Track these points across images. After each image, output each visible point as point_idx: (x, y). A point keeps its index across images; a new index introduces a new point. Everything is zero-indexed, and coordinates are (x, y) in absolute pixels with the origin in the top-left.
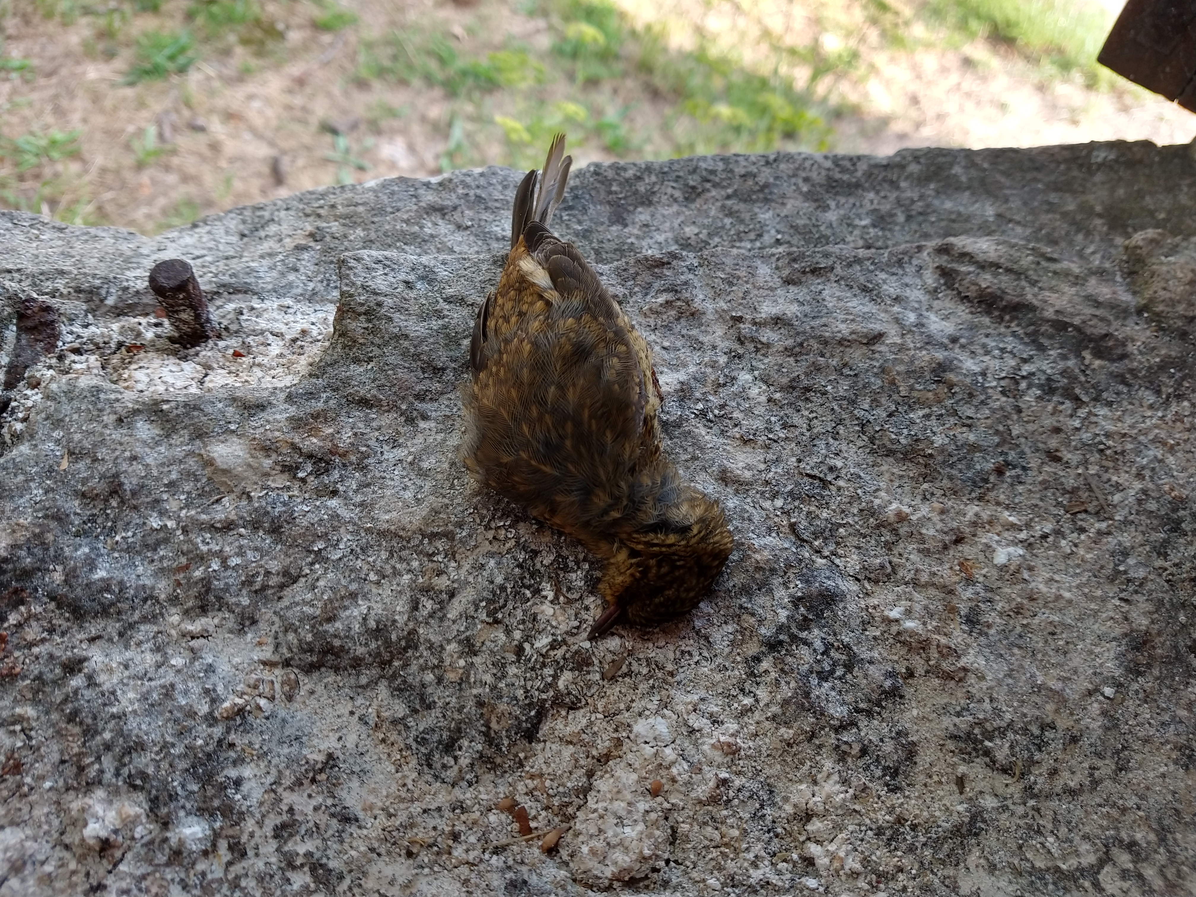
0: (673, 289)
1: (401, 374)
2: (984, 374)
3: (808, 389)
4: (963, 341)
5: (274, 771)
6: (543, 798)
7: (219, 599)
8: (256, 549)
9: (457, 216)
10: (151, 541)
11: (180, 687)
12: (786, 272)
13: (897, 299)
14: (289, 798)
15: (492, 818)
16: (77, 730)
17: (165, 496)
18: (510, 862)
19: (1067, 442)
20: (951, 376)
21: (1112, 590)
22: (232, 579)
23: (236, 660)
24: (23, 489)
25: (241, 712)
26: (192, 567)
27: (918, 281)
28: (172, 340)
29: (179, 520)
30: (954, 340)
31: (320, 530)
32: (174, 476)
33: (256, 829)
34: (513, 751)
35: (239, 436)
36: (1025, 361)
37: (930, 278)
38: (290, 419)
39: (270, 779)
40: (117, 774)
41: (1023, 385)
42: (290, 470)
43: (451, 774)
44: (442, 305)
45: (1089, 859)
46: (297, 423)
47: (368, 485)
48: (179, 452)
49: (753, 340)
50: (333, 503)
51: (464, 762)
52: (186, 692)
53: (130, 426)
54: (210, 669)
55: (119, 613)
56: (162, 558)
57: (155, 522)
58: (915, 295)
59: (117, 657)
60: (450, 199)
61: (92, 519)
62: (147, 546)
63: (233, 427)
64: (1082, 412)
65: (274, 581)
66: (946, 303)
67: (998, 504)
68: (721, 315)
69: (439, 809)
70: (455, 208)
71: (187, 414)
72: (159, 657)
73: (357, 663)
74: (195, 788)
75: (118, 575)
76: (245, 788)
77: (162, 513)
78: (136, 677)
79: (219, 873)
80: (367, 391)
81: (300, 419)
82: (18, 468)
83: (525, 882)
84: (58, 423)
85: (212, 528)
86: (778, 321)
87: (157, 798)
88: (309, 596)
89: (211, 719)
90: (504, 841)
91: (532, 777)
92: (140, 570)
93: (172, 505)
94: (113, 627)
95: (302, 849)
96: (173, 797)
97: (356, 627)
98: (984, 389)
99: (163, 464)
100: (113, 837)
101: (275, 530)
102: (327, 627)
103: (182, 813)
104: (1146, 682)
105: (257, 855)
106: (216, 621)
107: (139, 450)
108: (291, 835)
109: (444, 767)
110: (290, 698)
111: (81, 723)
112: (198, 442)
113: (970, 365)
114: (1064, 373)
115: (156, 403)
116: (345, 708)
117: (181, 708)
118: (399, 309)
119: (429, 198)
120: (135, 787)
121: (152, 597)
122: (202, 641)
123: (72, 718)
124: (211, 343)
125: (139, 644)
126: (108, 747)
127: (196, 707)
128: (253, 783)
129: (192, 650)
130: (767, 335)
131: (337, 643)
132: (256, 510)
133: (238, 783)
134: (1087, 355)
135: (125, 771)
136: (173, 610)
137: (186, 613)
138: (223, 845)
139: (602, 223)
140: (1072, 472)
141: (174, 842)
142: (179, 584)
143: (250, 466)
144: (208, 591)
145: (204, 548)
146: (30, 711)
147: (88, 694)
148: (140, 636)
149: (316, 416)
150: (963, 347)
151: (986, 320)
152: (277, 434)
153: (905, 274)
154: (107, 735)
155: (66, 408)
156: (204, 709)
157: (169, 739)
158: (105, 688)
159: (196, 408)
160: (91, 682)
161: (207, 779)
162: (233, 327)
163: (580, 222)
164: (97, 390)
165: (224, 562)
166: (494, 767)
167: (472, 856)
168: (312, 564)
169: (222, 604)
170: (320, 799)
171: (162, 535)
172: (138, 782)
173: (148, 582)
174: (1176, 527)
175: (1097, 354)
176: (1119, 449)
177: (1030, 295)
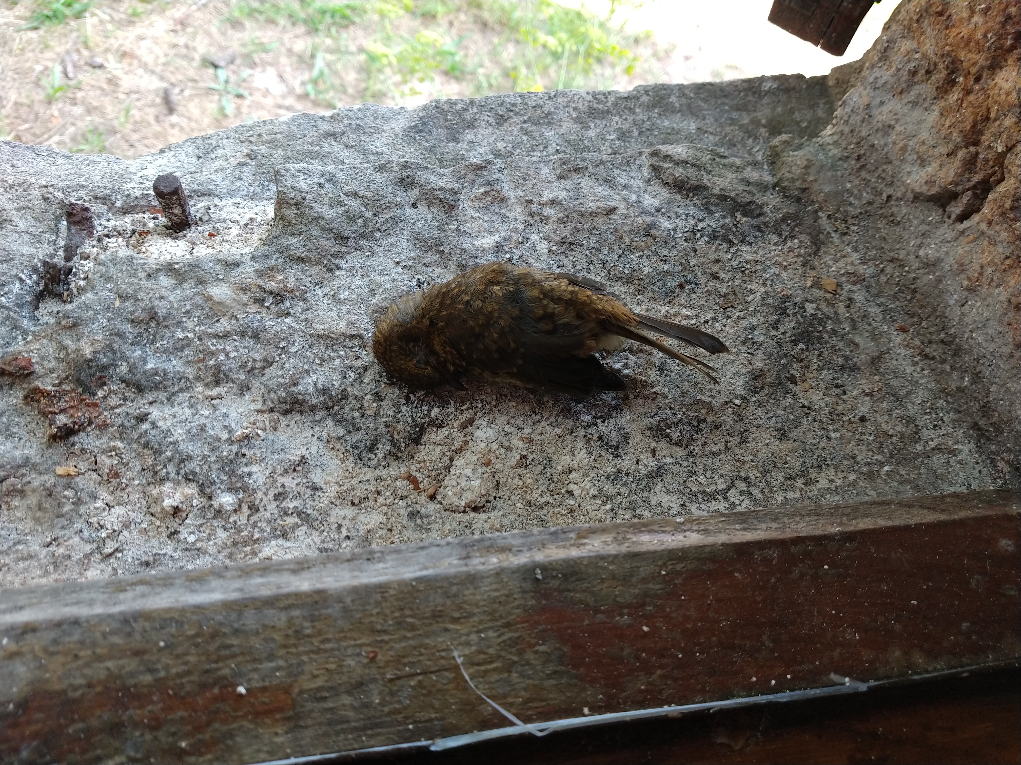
0: (489, 184)
1: (322, 242)
2: (675, 230)
3: (572, 244)
4: (663, 210)
5: (271, 468)
6: (426, 473)
7: (226, 376)
8: (245, 347)
9: (345, 138)
10: (179, 345)
11: (209, 425)
12: (558, 171)
13: (625, 186)
14: (281, 480)
15: (398, 483)
16: (149, 452)
17: (184, 319)
18: (410, 503)
19: (723, 268)
20: (655, 232)
21: (743, 349)
22: (232, 364)
23: (240, 410)
24: (93, 319)
25: (247, 437)
26: (207, 359)
27: (639, 174)
28: (166, 227)
29: (195, 333)
30: (658, 210)
31: (283, 336)
32: (188, 307)
33: (264, 496)
34: (408, 449)
35: (226, 282)
36: (700, 221)
37: (646, 172)
38: (256, 271)
39: (268, 472)
40: (178, 474)
41: (698, 235)
42: (260, 301)
43: (374, 463)
44: (343, 198)
45: (722, 486)
46: (260, 273)
47: (308, 309)
48: (189, 293)
49: (539, 214)
50: (288, 320)
51: (380, 456)
52: (213, 428)
53: (156, 279)
54: (225, 415)
55: (165, 387)
56: (187, 356)
57: (180, 335)
58: (637, 183)
59: (168, 411)
60: (339, 128)
61: (140, 335)
62: (177, 349)
63: (221, 277)
64: (733, 250)
65: (258, 365)
66: (656, 187)
67: (680, 305)
68: (519, 199)
69: (368, 480)
70: (343, 134)
71: (191, 270)
72: (193, 411)
73: (313, 409)
74: (225, 478)
75: (162, 366)
76: (254, 477)
77: (184, 329)
78: (181, 422)
79: (244, 521)
80: (302, 252)
81: (262, 271)
82: (88, 307)
83: (418, 512)
84: (109, 279)
85: (216, 336)
86: (553, 202)
87: (203, 484)
88: (281, 373)
89: (230, 442)
90: (405, 493)
91: (419, 463)
92: (174, 363)
93: (190, 324)
94: (163, 396)
95: (291, 506)
96: (213, 483)
97: (311, 389)
98: (674, 239)
99: (180, 301)
100: (180, 506)
101: (256, 336)
102: (294, 389)
103: (219, 491)
104: (760, 397)
105: (265, 510)
106: (226, 389)
107: (164, 293)
108: (284, 499)
109: (369, 459)
110: (275, 429)
111: (152, 448)
112: (200, 287)
113: (667, 224)
114: (722, 227)
115: (170, 264)
116: (309, 433)
117: (211, 436)
118: (316, 201)
119: (325, 127)
120: (189, 480)
121: (184, 378)
122: (218, 400)
123: (146, 446)
124: (193, 228)
125: (179, 404)
126: (170, 460)
127: (220, 436)
128: (259, 474)
129: (213, 406)
130: (548, 211)
131: (300, 397)
132: (242, 325)
133: (250, 475)
134: (738, 215)
135: (182, 472)
136: (198, 384)
137: (207, 385)
138: (245, 507)
139: (443, 141)
140: (725, 285)
141: (216, 506)
142: (200, 369)
143: (234, 299)
144: (219, 371)
145: (214, 348)
146: (119, 444)
147: (153, 432)
148: (180, 399)
149: (271, 269)
150: (663, 214)
151: (679, 197)
152: (249, 280)
153: (631, 170)
154: (169, 454)
155: (113, 270)
156: (225, 436)
157: (206, 453)
158: (163, 428)
159: (196, 266)
160: (154, 426)
161: (231, 474)
162: (205, 218)
163: (427, 141)
164: (131, 259)
165: (227, 355)
166: (397, 458)
167: (388, 501)
168: (280, 355)
169: (228, 379)
170: (299, 480)
171: (185, 342)
172: (191, 477)
173: (181, 369)
174: (783, 312)
175: (744, 214)
176: (753, 270)
177: (706, 180)
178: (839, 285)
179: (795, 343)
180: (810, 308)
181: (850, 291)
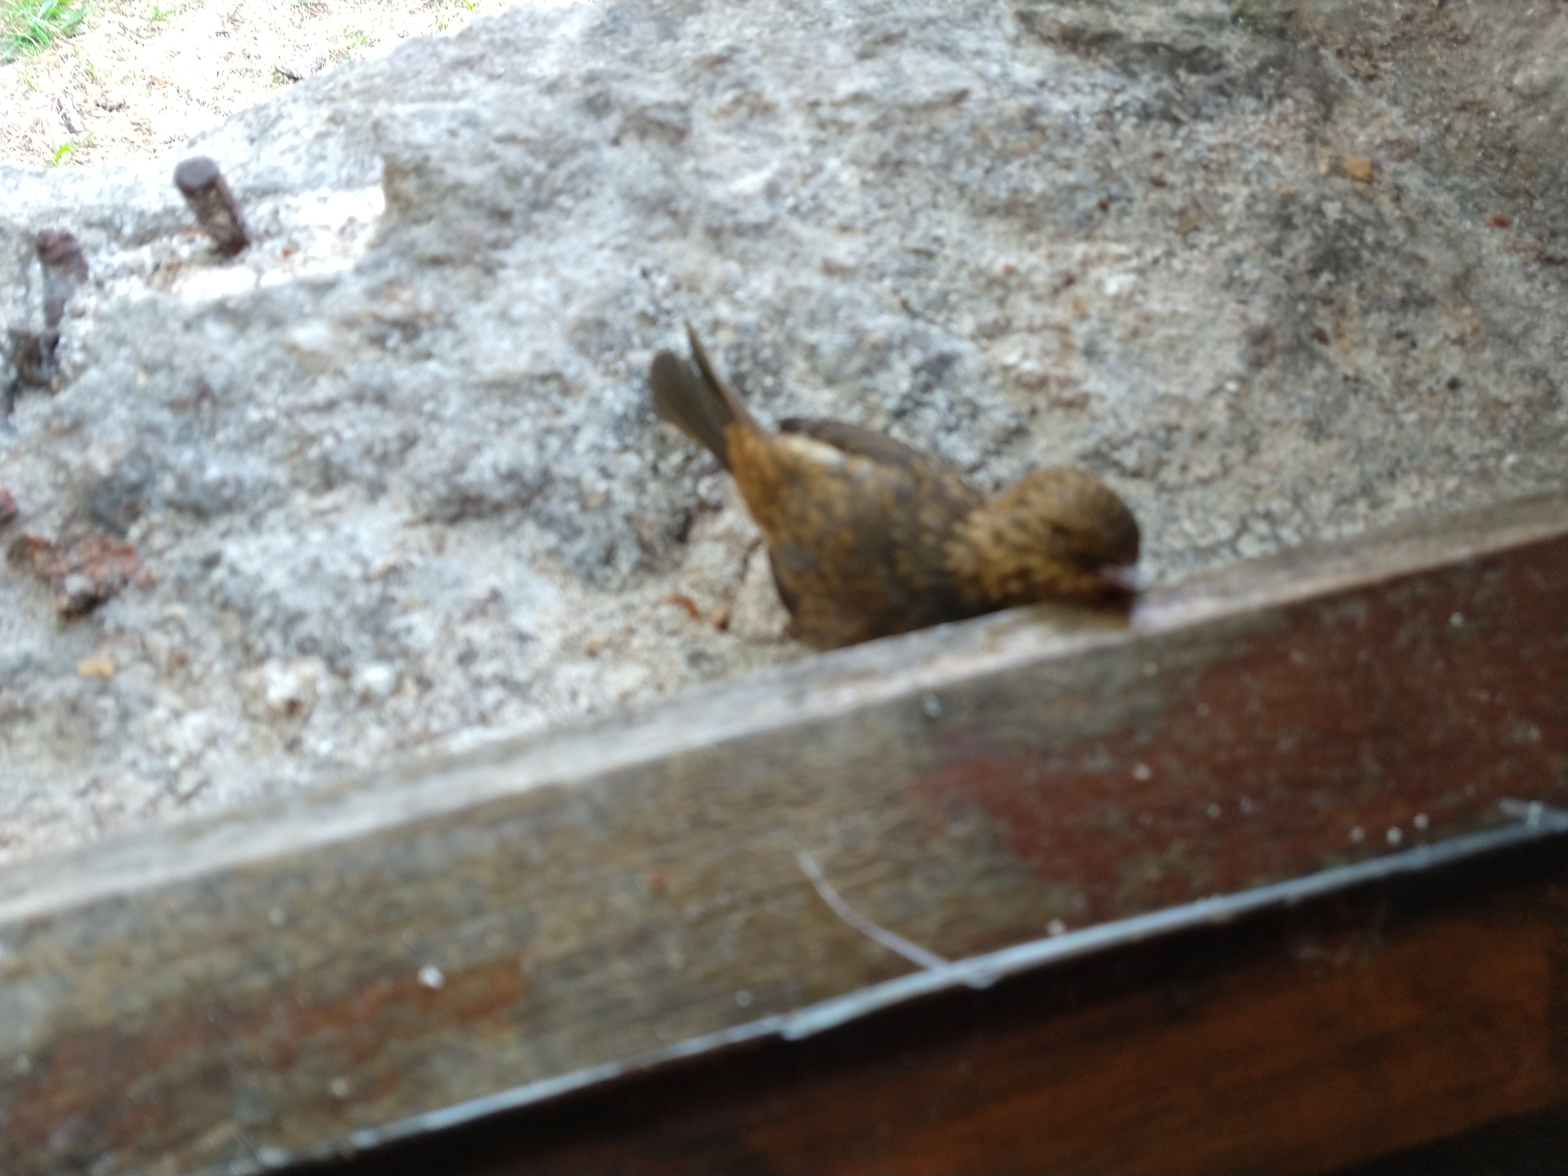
0: (738, 84)
1: (468, 225)
2: (1076, 112)
3: (899, 163)
4: (1051, 83)
5: (441, 615)
7: (342, 472)
8: (366, 420)
9: (486, 66)
10: (255, 434)
11: (326, 557)
12: (858, 47)
13: (979, 54)
14: (462, 632)
15: (662, 611)
16: (232, 615)
17: (257, 389)
18: (686, 640)
19: (1170, 167)
20: (1042, 120)
21: (1228, 296)
23: (374, 526)
24: (105, 412)
25: (393, 569)
26: (305, 449)
27: (998, 32)
28: (211, 251)
29: (278, 409)
30: (1042, 84)
32: (261, 368)
33: (438, 662)
34: (669, 554)
35: (318, 317)
36: (1117, 92)
37: (1010, 27)
38: (365, 291)
40: (285, 644)
41: (1118, 116)
42: (378, 341)
43: (615, 583)
47: (462, 342)
48: (259, 344)
49: (834, 122)
50: (431, 365)
51: (624, 570)
52: (334, 561)
55: (243, 505)
56: (272, 448)
58: (997, 46)
60: (474, 50)
62: (252, 440)
64: (1183, 132)
65: (392, 447)
66: (1031, 49)
67: (1106, 238)
68: (796, 104)
70: (482, 57)
71: (256, 306)
72: (295, 537)
73: (498, 508)
74: (367, 640)
75: (231, 471)
76: (417, 632)
78: (277, 558)
79: (411, 707)
80: (437, 248)
81: (375, 289)
83: (704, 652)
85: (315, 408)
86: (857, 98)
87: (332, 656)
88: (432, 455)
89: (366, 580)
90: (676, 626)
91: (692, 573)
92: (252, 463)
93: (268, 396)
95: (487, 671)
97: (489, 475)
98: (1078, 127)
99: (246, 359)
100: (297, 697)
102: (459, 478)
103: (360, 663)
104: (1269, 373)
105: (444, 683)
106: (344, 494)
108: (474, 661)
109: (607, 578)
110: (440, 551)
111: (235, 609)
112: (275, 331)
113: (1060, 105)
114: (1158, 96)
115: (220, 303)
116: (498, 550)
117: (332, 575)
118: (448, 160)
120: (306, 651)
121: (272, 486)
122: (335, 515)
123: (226, 605)
124: (255, 247)
125: (271, 530)
127: (347, 572)
128: (424, 627)
129: (328, 525)
130: (849, 114)
131: (472, 492)
132: (354, 384)
133: (408, 630)
134: (1182, 73)
135: (293, 640)
136: (298, 492)
137: (312, 492)
138: (409, 684)
140: (1179, 194)
141: (359, 688)
142: (297, 467)
143: (337, 343)
144: (329, 467)
145: (314, 429)
146: (179, 610)
147: (233, 582)
148: (271, 522)
149: (390, 284)
150: (1052, 90)
151: (1073, 59)
152: (356, 307)
153: (983, 27)
154: (265, 614)
156: (355, 571)
157: (328, 604)
158: (249, 573)
159: (264, 299)
161: (377, 632)
162: (274, 229)
166: (654, 571)
168: (426, 424)
169: (346, 477)
170: (494, 628)
172: (309, 646)
173: (265, 472)
174: (1287, 223)
175: (1193, 69)
176: (1223, 159)
177: (1115, 23)
178: (1376, 166)
179: (1314, 273)
180: (1332, 210)
181: (1397, 173)
